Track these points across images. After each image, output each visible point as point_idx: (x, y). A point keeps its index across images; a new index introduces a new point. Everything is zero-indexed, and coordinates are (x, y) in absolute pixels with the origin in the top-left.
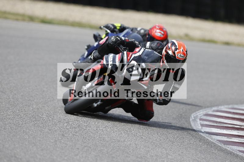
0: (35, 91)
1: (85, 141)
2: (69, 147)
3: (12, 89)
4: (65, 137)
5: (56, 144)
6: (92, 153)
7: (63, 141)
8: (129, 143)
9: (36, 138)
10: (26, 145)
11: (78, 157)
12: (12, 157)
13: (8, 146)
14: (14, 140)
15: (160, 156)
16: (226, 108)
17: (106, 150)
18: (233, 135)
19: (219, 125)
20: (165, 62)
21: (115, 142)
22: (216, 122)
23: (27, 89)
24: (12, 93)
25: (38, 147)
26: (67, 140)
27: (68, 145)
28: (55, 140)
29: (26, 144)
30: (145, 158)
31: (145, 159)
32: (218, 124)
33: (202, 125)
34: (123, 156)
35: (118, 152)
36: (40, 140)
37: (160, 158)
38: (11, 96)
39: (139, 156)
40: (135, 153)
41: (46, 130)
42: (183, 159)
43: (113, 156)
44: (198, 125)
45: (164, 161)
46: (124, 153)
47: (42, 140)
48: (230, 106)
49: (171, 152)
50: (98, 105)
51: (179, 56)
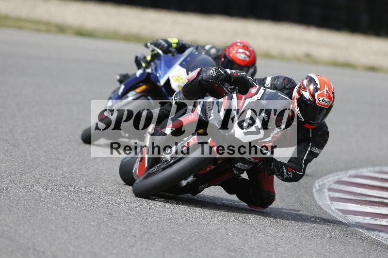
0: (66, 144)
1: (145, 225)
2: (120, 233)
3: (30, 142)
4: (114, 217)
5: (100, 229)
6: (157, 243)
7: (110, 224)
8: (216, 226)
9: (68, 220)
10: (51, 230)
11: (135, 249)
12: (29, 249)
13: (23, 232)
14: (32, 222)
15: (266, 248)
16: (371, 172)
17: (179, 238)
18: (381, 214)
19: (359, 199)
20: (297, 109)
21: (193, 225)
22: (355, 194)
23: (54, 140)
24: (30, 148)
25: (71, 233)
26: (117, 222)
27: (118, 230)
28: (98, 223)
29: (53, 228)
30: (241, 251)
31: (241, 253)
32: (357, 196)
33: (333, 199)
34: (206, 247)
35: (198, 241)
36: (74, 222)
37: (265, 252)
38: (28, 153)
39: (232, 248)
40: (226, 243)
41: (85, 206)
42: (301, 253)
43: (191, 247)
44: (326, 199)
45: (271, 256)
46: (208, 243)
47: (77, 222)
48: (377, 169)
49: (283, 242)
50: (188, 182)
51: (321, 101)
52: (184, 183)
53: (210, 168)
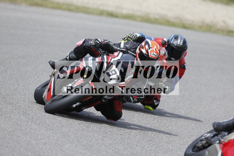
20: (138, 60)
50: (77, 105)
51: (152, 55)
52: (74, 106)
53: (89, 98)
